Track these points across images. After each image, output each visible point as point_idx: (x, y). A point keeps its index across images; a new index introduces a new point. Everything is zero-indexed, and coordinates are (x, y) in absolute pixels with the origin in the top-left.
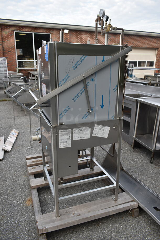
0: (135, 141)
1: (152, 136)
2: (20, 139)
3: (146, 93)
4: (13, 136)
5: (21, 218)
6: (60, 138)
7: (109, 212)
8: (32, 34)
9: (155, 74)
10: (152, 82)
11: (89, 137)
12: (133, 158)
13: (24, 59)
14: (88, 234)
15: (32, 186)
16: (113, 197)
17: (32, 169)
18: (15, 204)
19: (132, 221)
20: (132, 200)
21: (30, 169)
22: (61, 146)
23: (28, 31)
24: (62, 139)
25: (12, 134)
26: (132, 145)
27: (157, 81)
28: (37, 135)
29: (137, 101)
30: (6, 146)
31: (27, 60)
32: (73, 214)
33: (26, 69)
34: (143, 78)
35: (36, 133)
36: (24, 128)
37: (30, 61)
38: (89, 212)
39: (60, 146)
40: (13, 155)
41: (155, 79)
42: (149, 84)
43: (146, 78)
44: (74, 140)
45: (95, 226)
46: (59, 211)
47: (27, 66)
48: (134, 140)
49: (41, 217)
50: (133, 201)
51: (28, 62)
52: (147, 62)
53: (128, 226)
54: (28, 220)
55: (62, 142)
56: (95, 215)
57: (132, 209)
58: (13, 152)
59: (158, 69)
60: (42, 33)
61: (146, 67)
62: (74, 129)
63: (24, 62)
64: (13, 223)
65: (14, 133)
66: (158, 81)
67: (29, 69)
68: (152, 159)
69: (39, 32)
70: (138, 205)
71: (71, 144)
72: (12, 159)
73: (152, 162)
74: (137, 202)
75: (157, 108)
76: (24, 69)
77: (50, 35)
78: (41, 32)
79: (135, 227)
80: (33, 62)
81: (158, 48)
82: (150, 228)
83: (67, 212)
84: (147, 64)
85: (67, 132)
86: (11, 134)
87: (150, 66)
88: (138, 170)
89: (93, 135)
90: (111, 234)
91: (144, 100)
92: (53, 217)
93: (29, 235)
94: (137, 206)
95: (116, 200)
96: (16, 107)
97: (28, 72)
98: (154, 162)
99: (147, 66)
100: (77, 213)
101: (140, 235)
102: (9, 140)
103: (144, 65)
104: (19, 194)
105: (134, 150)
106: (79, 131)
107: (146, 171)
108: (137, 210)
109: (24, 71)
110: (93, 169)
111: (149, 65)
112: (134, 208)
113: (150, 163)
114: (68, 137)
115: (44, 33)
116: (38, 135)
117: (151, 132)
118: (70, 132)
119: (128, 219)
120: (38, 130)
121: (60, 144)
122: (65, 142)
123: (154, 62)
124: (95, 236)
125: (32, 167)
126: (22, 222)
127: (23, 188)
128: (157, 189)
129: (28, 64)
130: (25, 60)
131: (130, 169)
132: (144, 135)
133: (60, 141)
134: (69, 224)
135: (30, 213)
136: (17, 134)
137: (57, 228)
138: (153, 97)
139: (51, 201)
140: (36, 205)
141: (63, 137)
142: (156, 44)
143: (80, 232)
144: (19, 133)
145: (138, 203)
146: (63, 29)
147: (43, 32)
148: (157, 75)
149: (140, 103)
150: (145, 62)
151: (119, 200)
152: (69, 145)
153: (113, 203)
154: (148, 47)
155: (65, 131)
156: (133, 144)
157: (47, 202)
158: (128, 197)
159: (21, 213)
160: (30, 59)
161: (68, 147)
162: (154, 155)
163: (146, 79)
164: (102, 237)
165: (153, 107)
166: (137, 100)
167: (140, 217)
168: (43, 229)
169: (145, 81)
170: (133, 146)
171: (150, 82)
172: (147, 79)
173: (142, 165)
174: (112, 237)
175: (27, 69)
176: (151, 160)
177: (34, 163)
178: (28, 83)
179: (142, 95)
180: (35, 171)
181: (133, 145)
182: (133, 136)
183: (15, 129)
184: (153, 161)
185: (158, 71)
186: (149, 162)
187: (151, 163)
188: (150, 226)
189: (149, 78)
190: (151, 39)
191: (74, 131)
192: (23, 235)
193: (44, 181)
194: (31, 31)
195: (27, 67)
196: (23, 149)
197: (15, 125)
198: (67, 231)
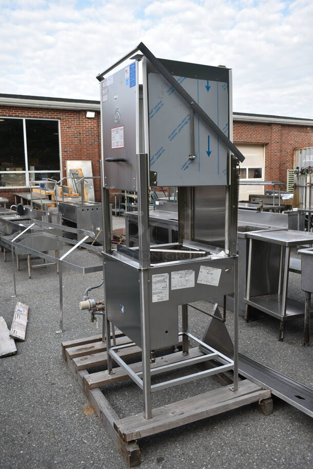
0: (249, 307)
1: (278, 296)
2: (34, 318)
3: (260, 225)
4: (22, 314)
5: (83, 433)
6: (154, 286)
7: (228, 405)
8: (22, 120)
9: (266, 192)
10: (265, 206)
11: (193, 285)
12: (248, 336)
13: (4, 169)
14: (200, 442)
15: (92, 384)
16: (231, 387)
17: (81, 360)
18: (64, 415)
19: (265, 420)
20: (260, 388)
21: (78, 361)
22: (155, 299)
23: (14, 115)
24: (156, 289)
25: (18, 310)
26: (243, 317)
27: (273, 205)
28: (86, 300)
29: (247, 238)
30: (14, 331)
31: (10, 170)
32: (173, 413)
33: (9, 189)
34: (247, 199)
35: (85, 297)
36: (35, 300)
37: (15, 174)
38: (197, 408)
39: (153, 298)
40: (32, 345)
41: (268, 201)
42: (259, 210)
43: (254, 200)
44: (172, 289)
45: (209, 432)
46: (151, 412)
47: (10, 182)
48: (247, 306)
49: (122, 422)
50: (262, 389)
51: (12, 176)
52: (249, 169)
53: (259, 427)
54: (96, 435)
55: (155, 293)
56: (207, 409)
57: (262, 401)
58: (30, 341)
59: (272, 183)
60: (43, 118)
61: (247, 179)
62: (172, 273)
63: (2, 176)
64: (73, 441)
65: (21, 310)
66: (275, 205)
67: (15, 189)
68: (282, 333)
69: (37, 117)
70: (270, 393)
71: (168, 296)
72: (33, 351)
73: (283, 339)
74: (268, 389)
75: (280, 246)
76: (5, 189)
77: (57, 121)
78: (40, 117)
79: (270, 427)
80: (25, 174)
81: (267, 144)
82: (293, 425)
83: (162, 412)
84: (249, 173)
85: (163, 278)
86: (16, 310)
87: (254, 177)
88: (260, 353)
89: (198, 282)
90: (235, 438)
91: (259, 235)
92: (142, 420)
93: (105, 453)
94: (269, 396)
95: (235, 390)
96: (5, 265)
97: (14, 196)
98: (285, 339)
99: (249, 178)
100: (178, 411)
101: (279, 436)
102: (16, 320)
103: (244, 175)
104: (67, 402)
105: (249, 323)
106: (180, 275)
107: (274, 353)
108: (269, 401)
109: (4, 193)
110: (188, 353)
111: (253, 175)
112: (265, 398)
113: (279, 341)
114: (164, 284)
115: (45, 118)
116: (90, 300)
117: (274, 291)
118: (167, 277)
119: (258, 418)
120: (87, 292)
121: (153, 296)
122: (160, 293)
123: (261, 168)
124: (211, 444)
125: (80, 358)
126: (86, 438)
127: (70, 393)
128: (296, 375)
129: (12, 178)
130: (6, 170)
131: (247, 352)
132: (264, 296)
133: (153, 292)
134: (171, 424)
135: (97, 425)
136: (26, 312)
137: (154, 430)
138: (272, 229)
139: (126, 407)
140: (106, 409)
141: (158, 284)
142: (264, 137)
143: (186, 441)
144: (29, 309)
145: (271, 391)
146: (85, 111)
147: (44, 116)
148: (270, 193)
149: (253, 240)
150: (245, 169)
151: (239, 389)
152: (165, 297)
153: (232, 394)
154: (249, 142)
155: (160, 276)
156: (246, 312)
157: (120, 409)
158: (253, 385)
159: (81, 426)
160: (16, 169)
161: (164, 300)
162: (284, 325)
163: (252, 201)
164: (221, 443)
165: (274, 244)
166: (246, 235)
167: (276, 413)
168: (133, 433)
169: (252, 205)
170: (246, 317)
171: (262, 206)
172: (255, 202)
173: (266, 344)
174: (237, 442)
175: (11, 189)
176: (280, 336)
177: (80, 352)
178: (25, 217)
179: (252, 227)
180: (87, 363)
181: (246, 315)
182: (245, 299)
183: (22, 303)
184: (283, 337)
185: (274, 186)
186: (277, 340)
187: (281, 340)
188: (292, 423)
189: (258, 200)
190: (253, 127)
191: (172, 276)
192: (94, 453)
193: (109, 376)
194: (20, 115)
195: (10, 184)
196: (48, 335)
197: (15, 296)
198: (166, 442)
